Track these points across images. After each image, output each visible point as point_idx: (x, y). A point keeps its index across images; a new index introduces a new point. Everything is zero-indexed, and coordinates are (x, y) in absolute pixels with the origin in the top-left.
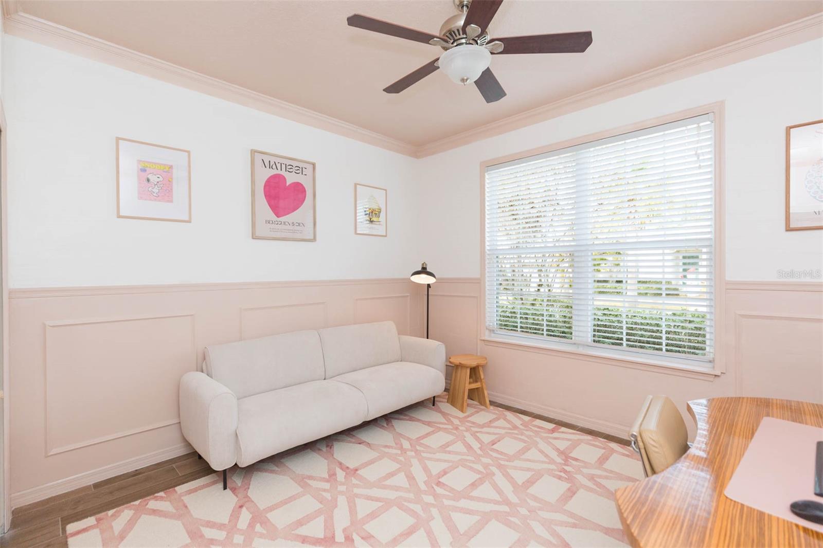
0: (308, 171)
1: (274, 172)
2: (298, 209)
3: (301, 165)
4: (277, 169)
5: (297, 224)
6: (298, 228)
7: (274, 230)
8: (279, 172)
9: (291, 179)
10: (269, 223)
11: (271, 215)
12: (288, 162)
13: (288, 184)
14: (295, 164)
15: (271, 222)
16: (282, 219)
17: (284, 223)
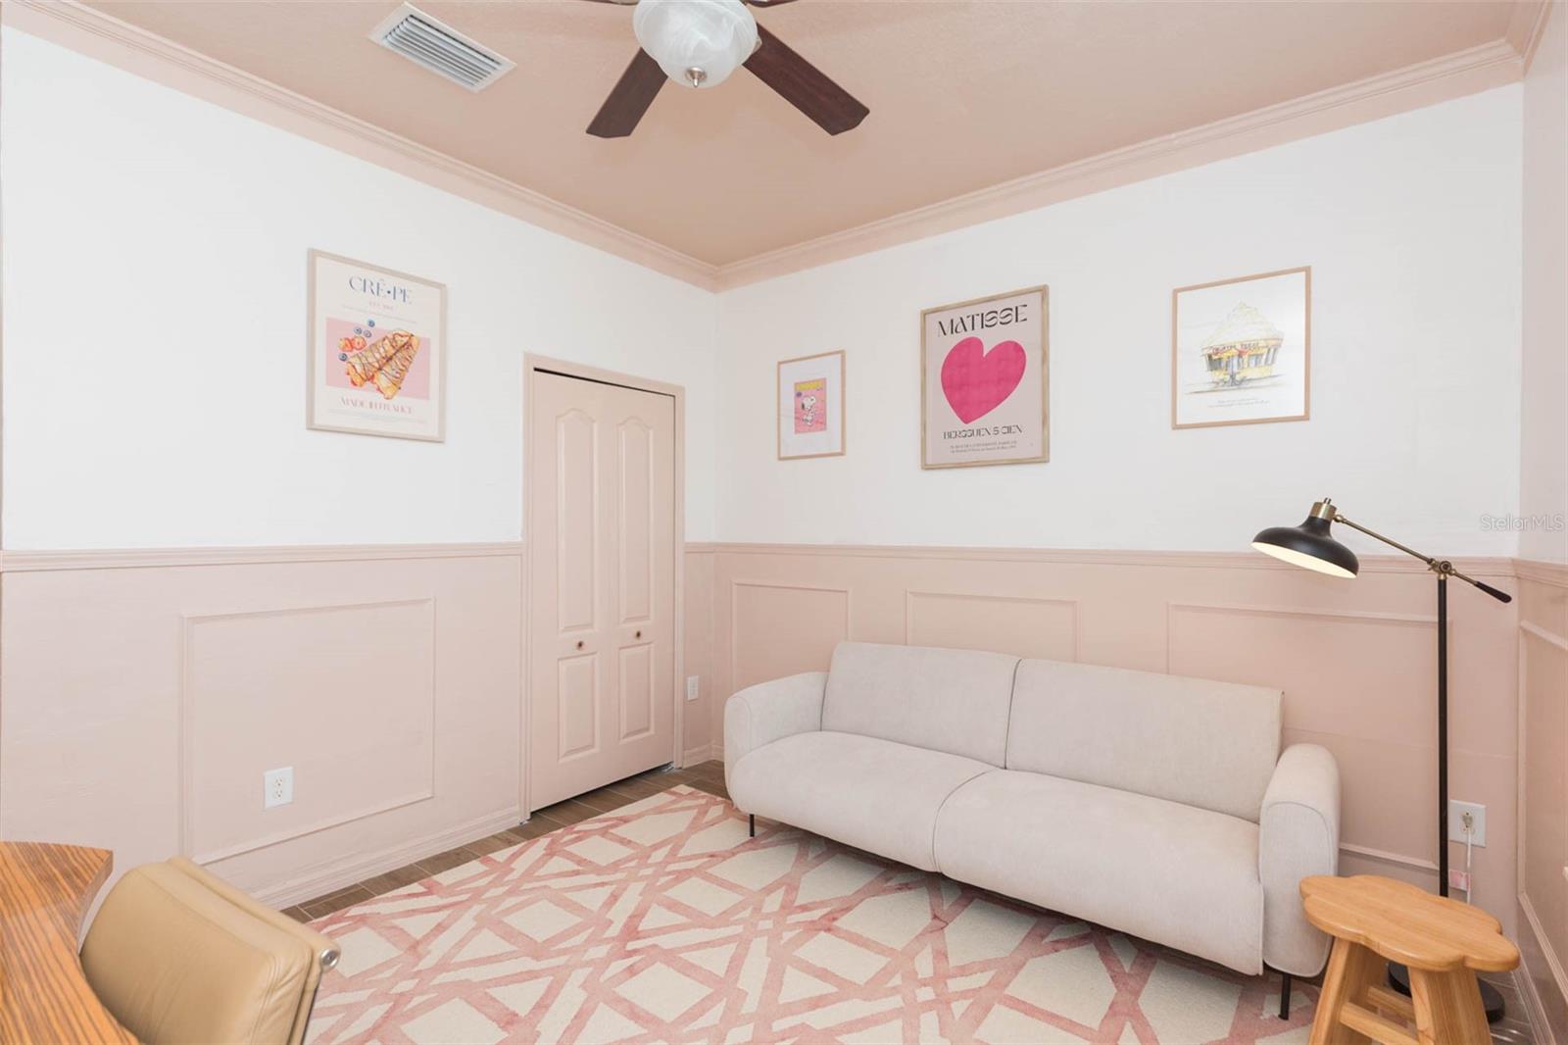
0: (1031, 312)
1: (962, 336)
2: (1006, 397)
3: (1011, 303)
4: (966, 330)
5: (1005, 430)
6: (1009, 437)
7: (960, 449)
8: (970, 334)
9: (990, 339)
10: (950, 437)
11: (955, 422)
12: (985, 308)
13: (986, 350)
14: (998, 306)
15: (953, 435)
16: (975, 425)
17: (979, 432)
